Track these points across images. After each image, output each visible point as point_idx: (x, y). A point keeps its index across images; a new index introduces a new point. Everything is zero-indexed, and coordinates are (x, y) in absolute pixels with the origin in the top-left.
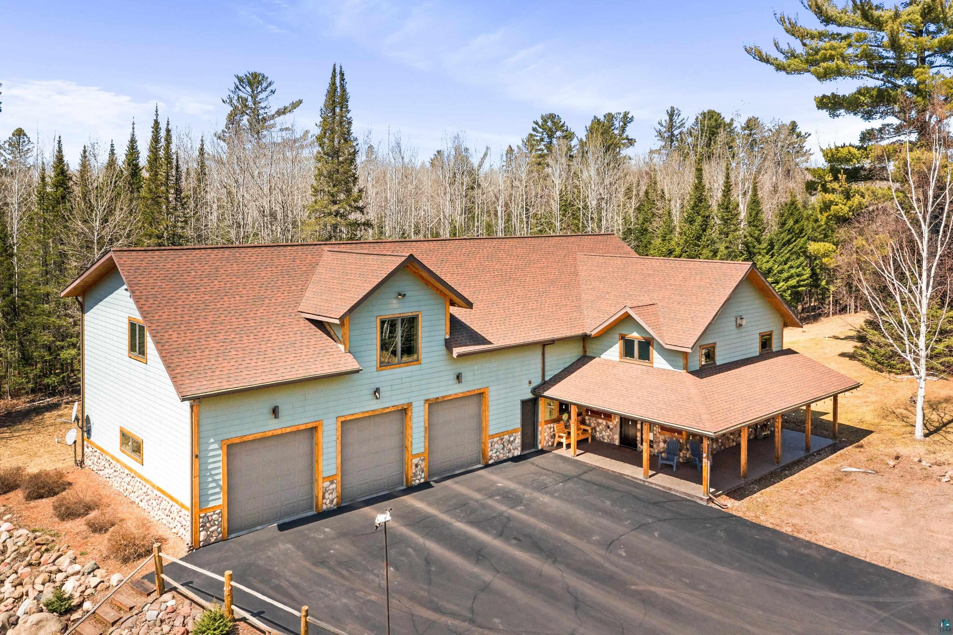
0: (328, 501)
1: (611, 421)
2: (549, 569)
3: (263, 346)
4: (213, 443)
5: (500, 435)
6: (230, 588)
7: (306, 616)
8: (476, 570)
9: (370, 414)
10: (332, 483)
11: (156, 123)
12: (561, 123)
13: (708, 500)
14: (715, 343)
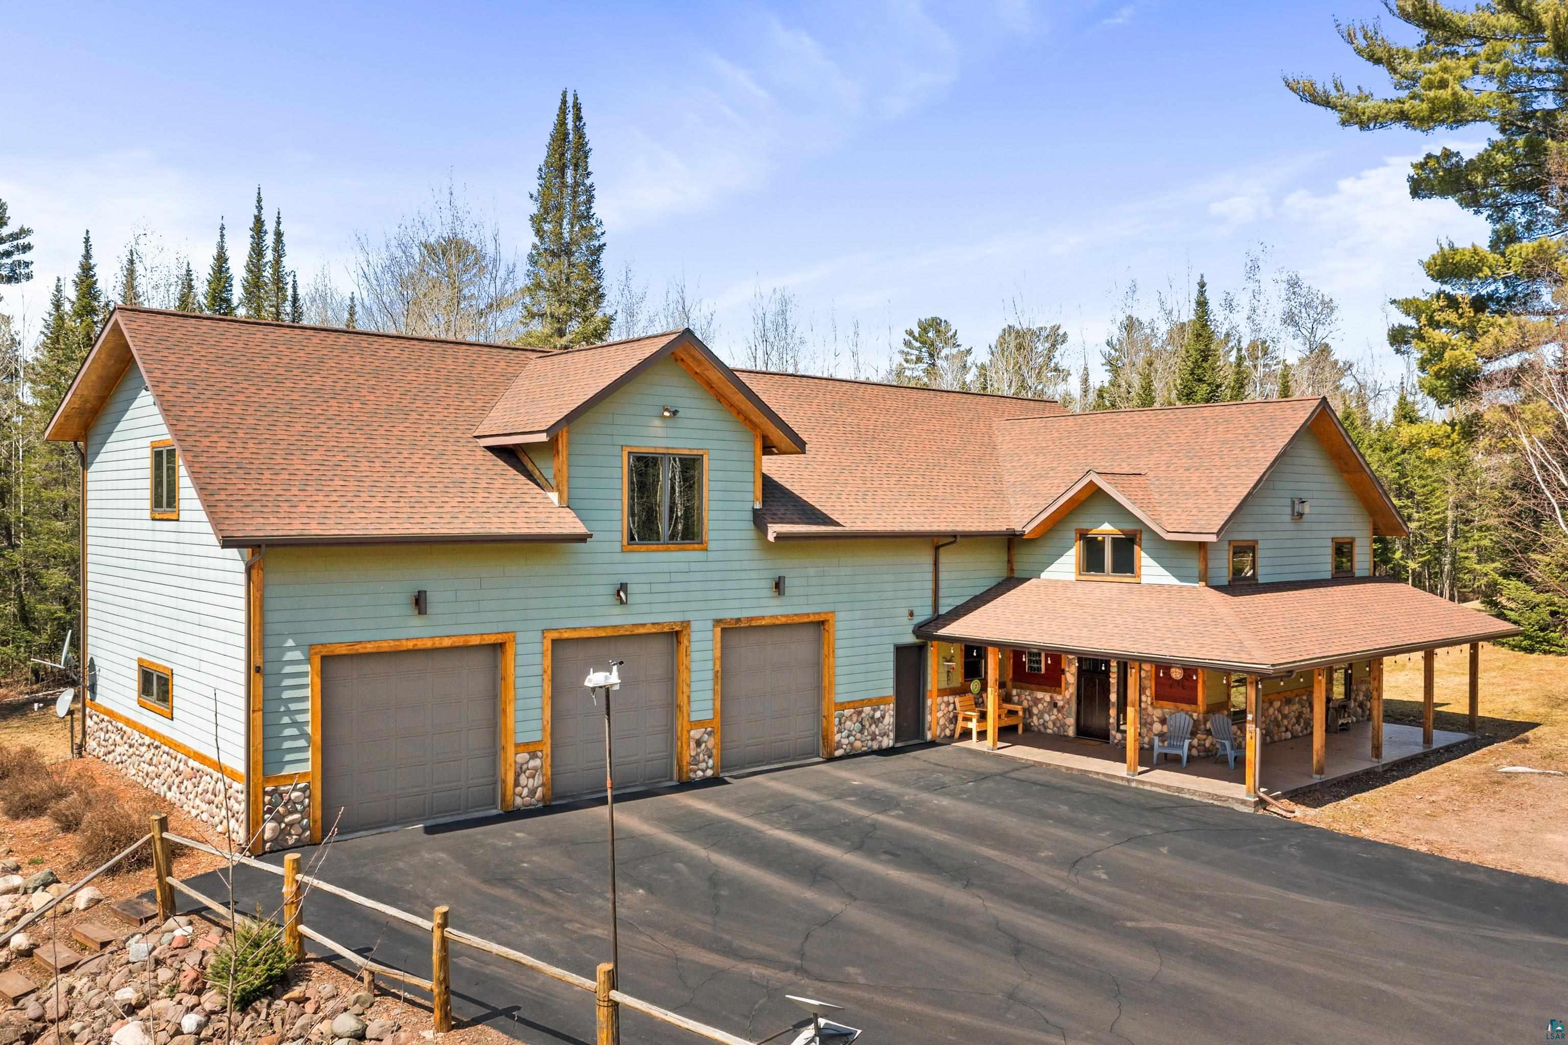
0: (525, 792)
1: (1060, 693)
2: (954, 895)
3: (398, 479)
4: (291, 649)
5: (857, 706)
6: (294, 888)
7: (443, 926)
8: (809, 895)
9: (610, 633)
10: (533, 756)
11: (259, 222)
12: (951, 333)
13: (1256, 804)
14: (1256, 542)
